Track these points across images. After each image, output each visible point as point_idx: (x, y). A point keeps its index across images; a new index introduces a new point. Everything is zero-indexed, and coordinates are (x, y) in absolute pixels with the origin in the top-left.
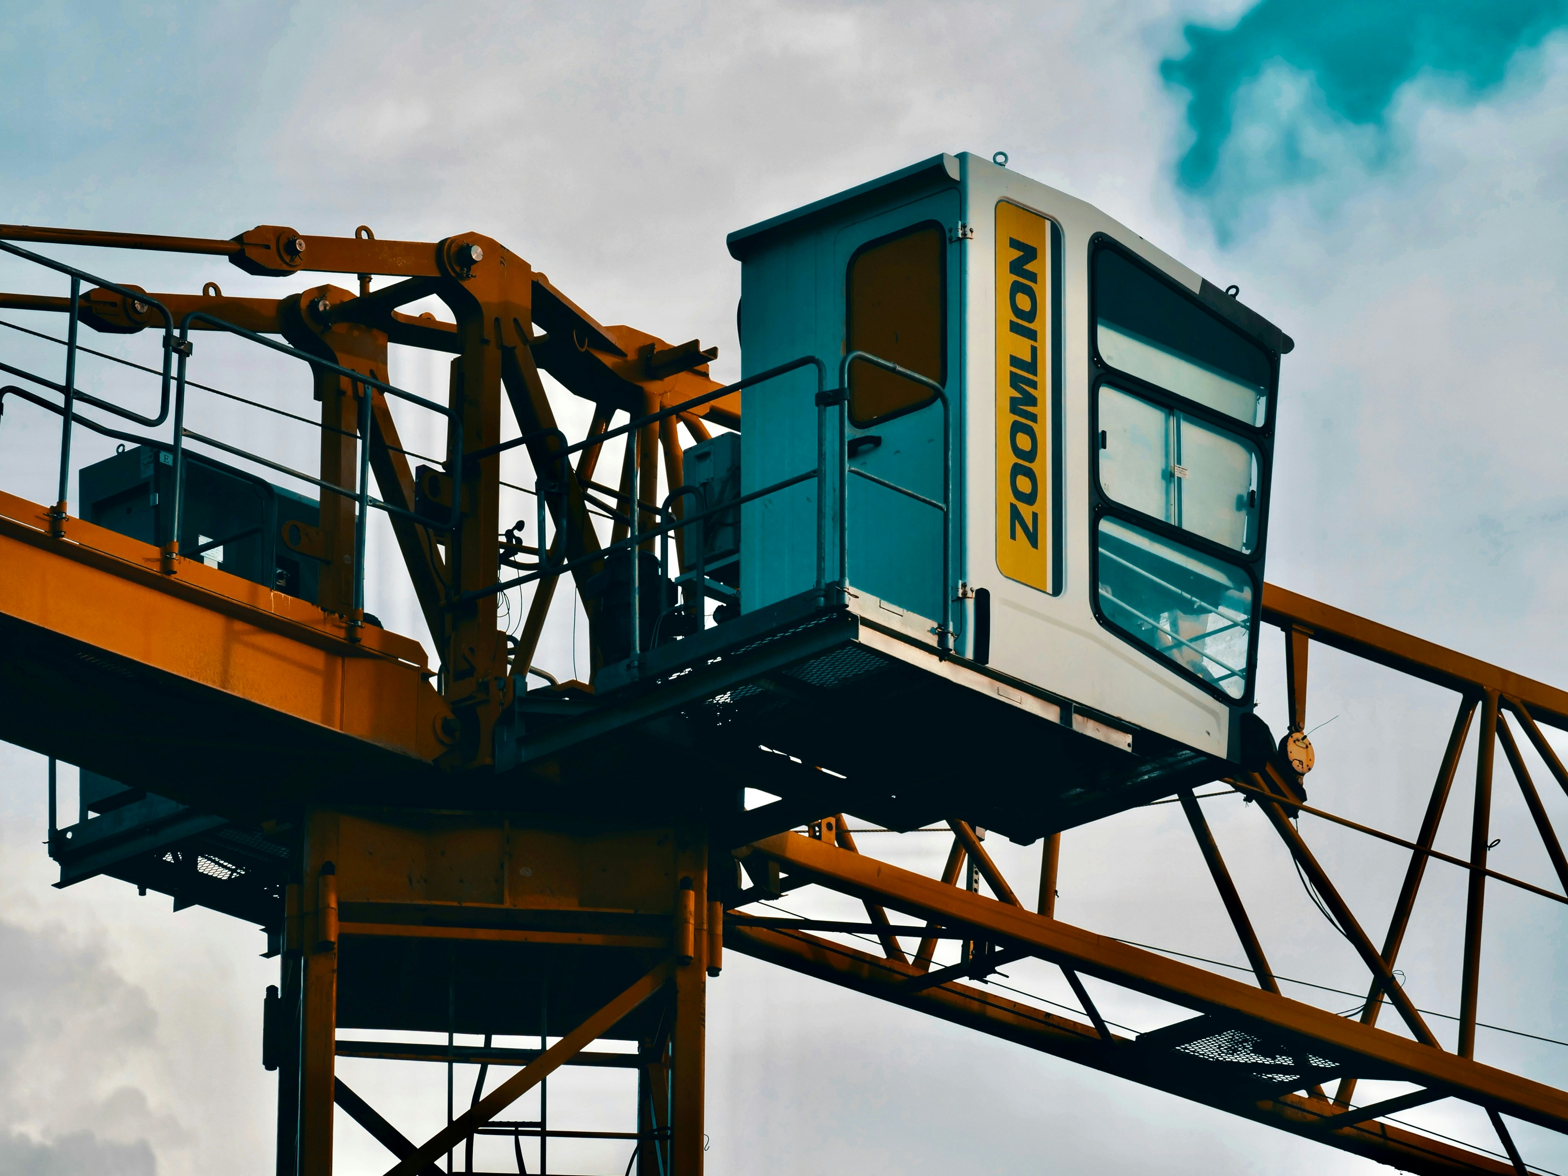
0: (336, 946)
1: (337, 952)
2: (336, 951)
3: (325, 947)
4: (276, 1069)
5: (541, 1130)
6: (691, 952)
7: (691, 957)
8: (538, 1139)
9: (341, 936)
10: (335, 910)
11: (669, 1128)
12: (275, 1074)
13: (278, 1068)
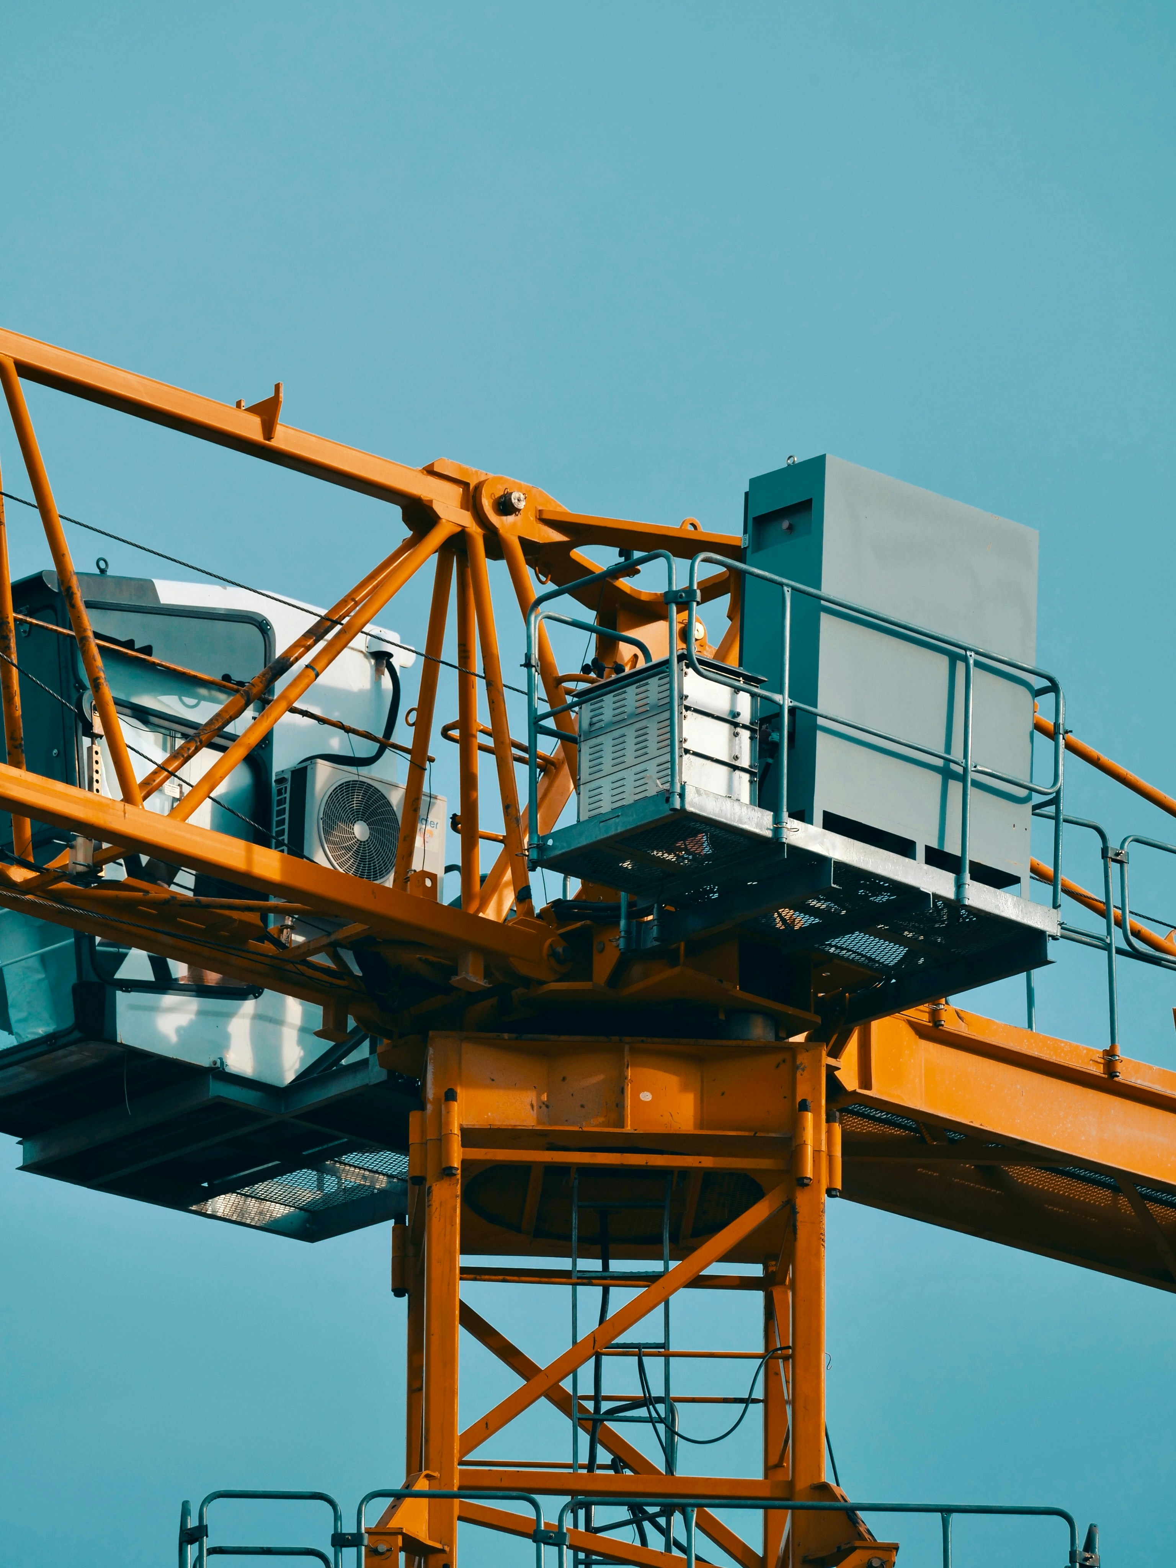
0: (459, 1171)
1: (460, 1179)
2: (459, 1177)
3: (448, 1172)
4: (405, 1295)
5: (663, 1350)
6: (809, 1172)
7: (810, 1178)
8: (662, 1360)
9: (464, 1162)
10: (458, 1136)
11: (789, 1347)
12: (405, 1300)
13: (406, 1294)
